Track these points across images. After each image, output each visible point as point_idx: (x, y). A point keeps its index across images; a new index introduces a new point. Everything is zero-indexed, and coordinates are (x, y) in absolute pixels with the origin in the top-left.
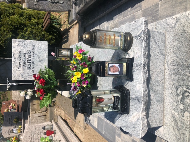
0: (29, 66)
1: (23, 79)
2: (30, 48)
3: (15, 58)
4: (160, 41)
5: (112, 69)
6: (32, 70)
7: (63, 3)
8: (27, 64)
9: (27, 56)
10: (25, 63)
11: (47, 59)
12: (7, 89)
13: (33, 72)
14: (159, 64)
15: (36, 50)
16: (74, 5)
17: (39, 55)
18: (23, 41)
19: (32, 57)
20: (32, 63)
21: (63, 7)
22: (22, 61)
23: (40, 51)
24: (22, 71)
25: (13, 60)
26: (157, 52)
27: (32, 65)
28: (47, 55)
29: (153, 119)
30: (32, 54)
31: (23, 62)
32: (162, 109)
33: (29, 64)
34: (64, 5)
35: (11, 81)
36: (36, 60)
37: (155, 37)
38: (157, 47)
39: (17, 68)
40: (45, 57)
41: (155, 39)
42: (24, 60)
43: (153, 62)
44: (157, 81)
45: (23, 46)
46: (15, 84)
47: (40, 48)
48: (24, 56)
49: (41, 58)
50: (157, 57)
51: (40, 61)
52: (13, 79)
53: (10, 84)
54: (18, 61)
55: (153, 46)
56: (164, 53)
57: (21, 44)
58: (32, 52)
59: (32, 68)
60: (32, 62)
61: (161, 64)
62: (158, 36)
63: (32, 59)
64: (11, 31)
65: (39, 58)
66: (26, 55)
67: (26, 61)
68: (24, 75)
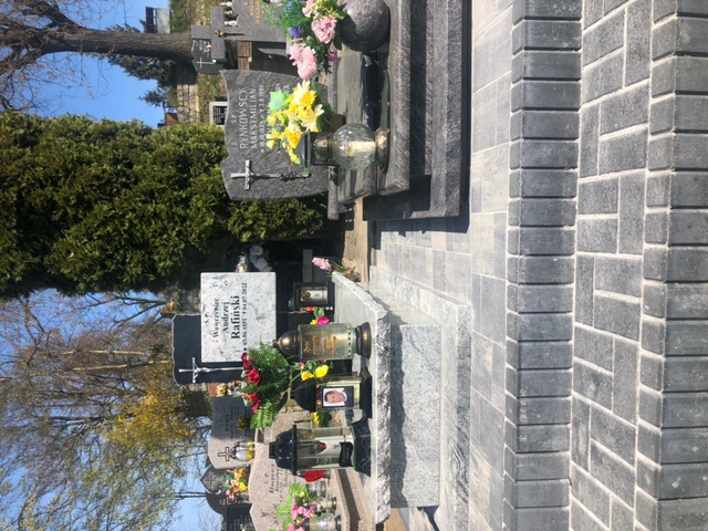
0: (236, 331)
1: (224, 360)
2: (237, 290)
3: (206, 316)
4: (426, 344)
5: (329, 397)
6: (242, 338)
7: (310, 175)
8: (231, 326)
9: (231, 309)
10: (226, 324)
11: (274, 313)
12: (194, 381)
13: (245, 344)
14: (424, 388)
15: (249, 293)
16: (332, 183)
17: (256, 304)
18: (222, 277)
19: (241, 311)
20: (241, 324)
21: (309, 185)
22: (220, 319)
23: (257, 296)
24: (221, 343)
25: (203, 319)
26: (419, 366)
27: (241, 328)
28: (274, 303)
29: (413, 491)
30: (241, 303)
31: (223, 322)
32: (435, 474)
33: (236, 326)
34: (311, 179)
35: (200, 364)
36: (250, 316)
37: (414, 338)
38: (420, 356)
39: (210, 336)
40: (270, 308)
41: (413, 343)
42: (225, 318)
43: (409, 385)
44: (421, 421)
45: (221, 287)
46: (208, 370)
47: (257, 289)
48: (226, 309)
49: (260, 312)
50: (421, 376)
51: (258, 319)
52: (204, 360)
53: (198, 369)
54: (212, 321)
55: (410, 356)
56: (437, 366)
57: (219, 283)
58: (241, 300)
59: (241, 335)
60: (241, 321)
61: (432, 387)
62: (420, 336)
63: (241, 314)
64: (213, 208)
65: (256, 310)
66: (230, 306)
67: (229, 321)
68: (226, 352)
